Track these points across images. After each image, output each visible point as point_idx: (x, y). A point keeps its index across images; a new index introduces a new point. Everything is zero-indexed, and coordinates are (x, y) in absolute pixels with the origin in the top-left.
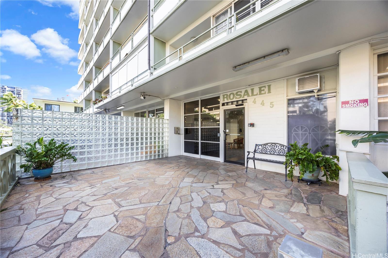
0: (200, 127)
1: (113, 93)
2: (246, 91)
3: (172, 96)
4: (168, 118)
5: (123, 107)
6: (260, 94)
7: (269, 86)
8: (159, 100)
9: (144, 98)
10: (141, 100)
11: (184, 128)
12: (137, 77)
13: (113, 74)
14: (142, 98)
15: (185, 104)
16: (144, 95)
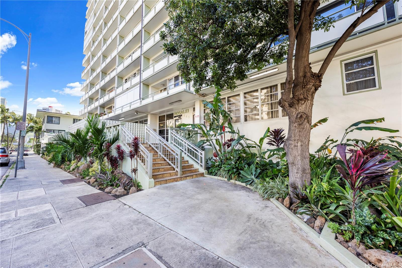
0: (165, 129)
1: (117, 110)
2: (182, 111)
3: (151, 113)
4: (149, 124)
5: (124, 118)
6: (186, 112)
7: (188, 110)
8: (145, 115)
9: (137, 113)
10: (135, 114)
11: (158, 129)
12: (134, 102)
13: (117, 97)
14: (136, 113)
15: (159, 117)
16: (137, 112)
